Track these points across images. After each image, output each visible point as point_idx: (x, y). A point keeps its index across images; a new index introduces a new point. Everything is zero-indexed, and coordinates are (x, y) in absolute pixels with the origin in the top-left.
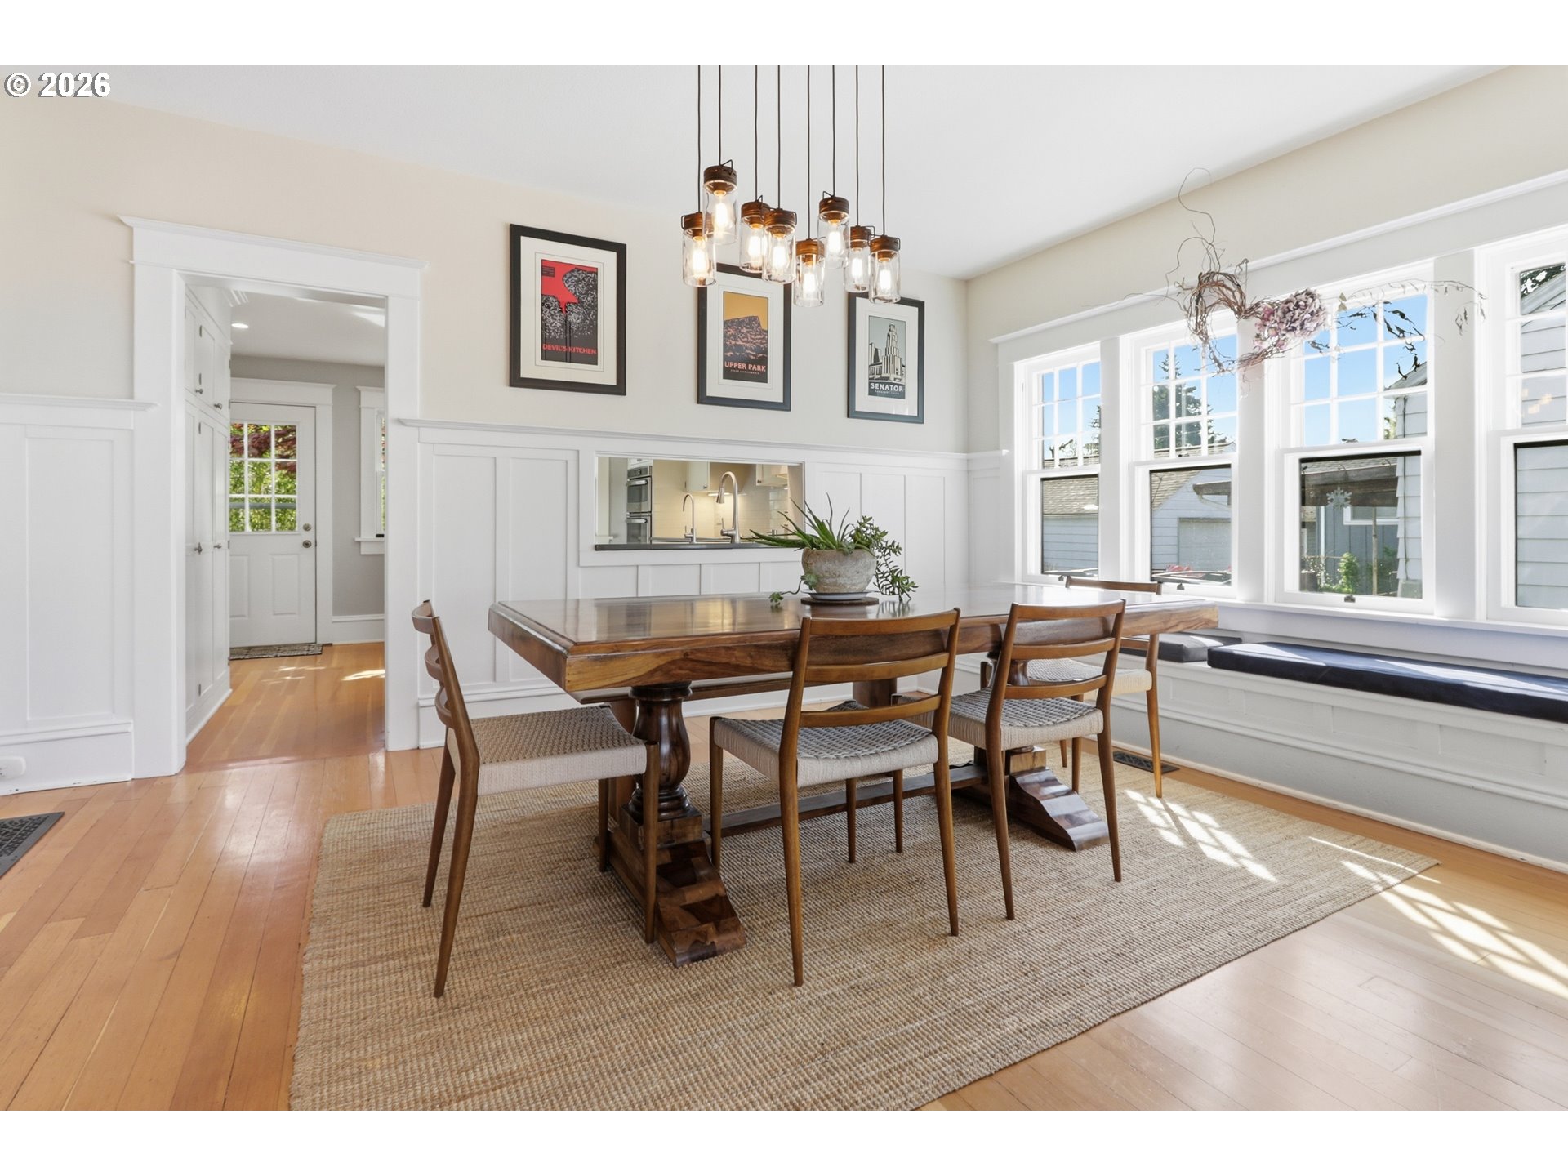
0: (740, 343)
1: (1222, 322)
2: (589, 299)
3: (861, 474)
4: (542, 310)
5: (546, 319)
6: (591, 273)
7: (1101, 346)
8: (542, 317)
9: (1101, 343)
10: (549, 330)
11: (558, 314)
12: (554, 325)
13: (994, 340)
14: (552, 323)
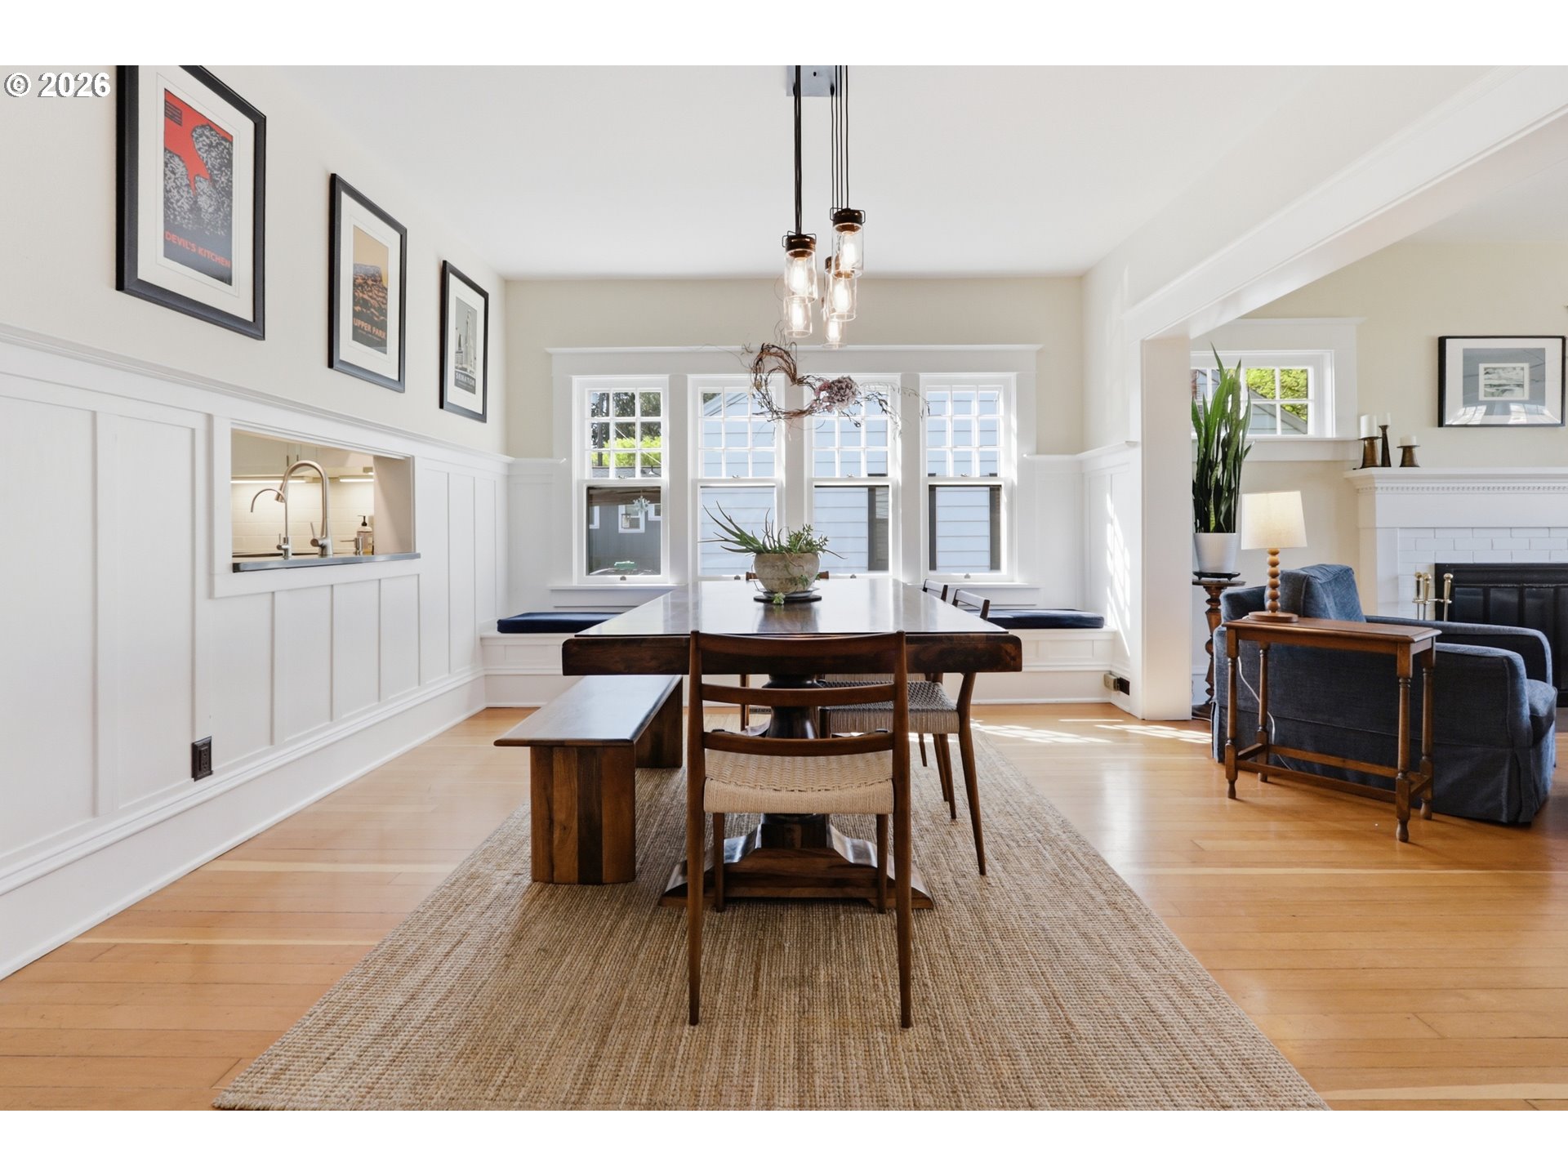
0: (366, 297)
1: (778, 382)
2: (223, 179)
3: (448, 474)
4: (165, 175)
5: (170, 191)
6: (226, 140)
7: (670, 379)
8: (165, 186)
9: (670, 377)
10: (174, 210)
11: (186, 189)
12: (179, 204)
13: (550, 350)
14: (178, 201)
